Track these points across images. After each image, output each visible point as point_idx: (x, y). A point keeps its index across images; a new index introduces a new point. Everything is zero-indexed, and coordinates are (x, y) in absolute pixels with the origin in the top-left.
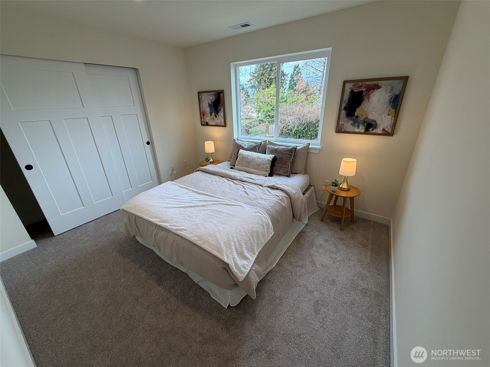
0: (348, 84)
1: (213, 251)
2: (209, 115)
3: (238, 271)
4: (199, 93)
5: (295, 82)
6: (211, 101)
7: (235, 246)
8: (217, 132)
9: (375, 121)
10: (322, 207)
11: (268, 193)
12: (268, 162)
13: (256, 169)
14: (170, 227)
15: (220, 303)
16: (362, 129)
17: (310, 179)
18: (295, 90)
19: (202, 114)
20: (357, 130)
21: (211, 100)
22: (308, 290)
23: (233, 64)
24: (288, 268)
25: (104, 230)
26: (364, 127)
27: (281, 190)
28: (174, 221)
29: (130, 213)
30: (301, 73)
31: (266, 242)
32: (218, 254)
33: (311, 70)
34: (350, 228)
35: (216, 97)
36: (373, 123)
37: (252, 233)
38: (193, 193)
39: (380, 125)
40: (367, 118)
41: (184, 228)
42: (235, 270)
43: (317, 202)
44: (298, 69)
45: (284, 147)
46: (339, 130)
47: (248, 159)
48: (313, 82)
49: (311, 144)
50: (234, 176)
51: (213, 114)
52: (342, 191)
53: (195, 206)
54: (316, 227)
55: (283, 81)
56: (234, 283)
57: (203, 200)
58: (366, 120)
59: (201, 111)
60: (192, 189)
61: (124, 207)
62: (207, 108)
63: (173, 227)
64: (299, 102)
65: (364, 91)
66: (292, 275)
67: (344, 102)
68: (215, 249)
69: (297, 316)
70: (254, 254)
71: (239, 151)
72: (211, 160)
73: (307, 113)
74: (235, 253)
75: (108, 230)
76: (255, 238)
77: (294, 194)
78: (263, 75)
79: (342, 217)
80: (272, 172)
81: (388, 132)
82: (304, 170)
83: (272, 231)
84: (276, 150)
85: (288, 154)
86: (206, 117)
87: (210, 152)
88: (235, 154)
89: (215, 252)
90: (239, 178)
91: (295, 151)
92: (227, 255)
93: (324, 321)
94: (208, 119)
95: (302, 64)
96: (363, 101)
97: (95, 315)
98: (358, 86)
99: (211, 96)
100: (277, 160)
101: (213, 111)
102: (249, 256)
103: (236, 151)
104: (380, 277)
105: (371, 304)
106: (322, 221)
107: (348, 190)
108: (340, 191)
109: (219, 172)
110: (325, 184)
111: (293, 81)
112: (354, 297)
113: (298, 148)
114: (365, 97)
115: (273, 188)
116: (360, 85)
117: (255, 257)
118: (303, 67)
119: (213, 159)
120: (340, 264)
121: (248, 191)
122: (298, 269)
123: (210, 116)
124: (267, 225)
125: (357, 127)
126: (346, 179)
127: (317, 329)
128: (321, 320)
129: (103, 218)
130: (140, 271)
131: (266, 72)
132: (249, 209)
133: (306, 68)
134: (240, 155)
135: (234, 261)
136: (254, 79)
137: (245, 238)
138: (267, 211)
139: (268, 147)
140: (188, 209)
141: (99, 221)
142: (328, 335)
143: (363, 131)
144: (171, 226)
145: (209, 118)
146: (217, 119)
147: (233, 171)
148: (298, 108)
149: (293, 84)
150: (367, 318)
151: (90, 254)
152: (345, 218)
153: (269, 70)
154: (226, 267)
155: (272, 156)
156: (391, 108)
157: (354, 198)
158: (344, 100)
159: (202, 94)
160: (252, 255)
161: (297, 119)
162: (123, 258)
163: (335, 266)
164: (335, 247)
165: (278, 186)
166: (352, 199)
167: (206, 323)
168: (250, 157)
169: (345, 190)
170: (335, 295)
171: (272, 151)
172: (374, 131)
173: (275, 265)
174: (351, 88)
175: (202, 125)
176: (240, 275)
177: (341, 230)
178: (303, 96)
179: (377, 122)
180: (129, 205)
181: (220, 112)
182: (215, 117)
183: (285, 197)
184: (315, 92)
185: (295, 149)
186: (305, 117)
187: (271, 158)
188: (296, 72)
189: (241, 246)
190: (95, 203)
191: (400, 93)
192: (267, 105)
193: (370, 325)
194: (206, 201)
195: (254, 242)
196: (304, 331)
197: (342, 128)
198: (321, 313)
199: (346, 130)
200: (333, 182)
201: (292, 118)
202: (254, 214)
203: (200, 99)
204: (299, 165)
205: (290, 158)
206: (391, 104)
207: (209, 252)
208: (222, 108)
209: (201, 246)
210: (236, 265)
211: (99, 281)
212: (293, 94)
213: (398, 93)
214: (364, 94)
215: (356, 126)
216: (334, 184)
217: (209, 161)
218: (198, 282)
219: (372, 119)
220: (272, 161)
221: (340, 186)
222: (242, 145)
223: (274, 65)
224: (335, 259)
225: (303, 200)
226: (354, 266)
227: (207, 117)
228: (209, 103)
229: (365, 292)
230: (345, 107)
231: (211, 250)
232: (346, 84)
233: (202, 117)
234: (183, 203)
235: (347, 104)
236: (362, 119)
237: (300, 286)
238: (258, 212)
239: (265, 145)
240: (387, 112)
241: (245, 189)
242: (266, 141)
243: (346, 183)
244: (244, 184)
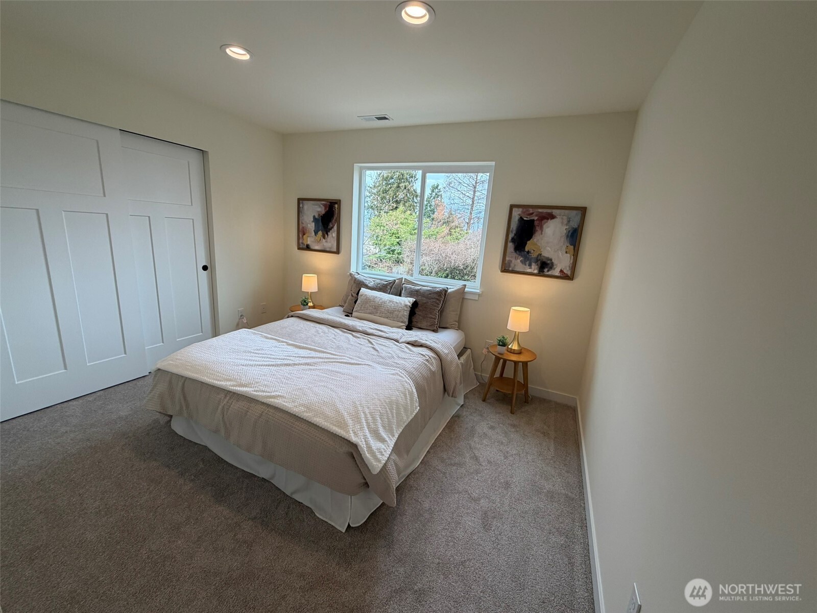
0: (516, 209)
1: (331, 427)
2: (314, 234)
3: (372, 458)
4: (299, 200)
5: (433, 207)
6: (317, 215)
7: (367, 420)
8: (323, 261)
9: (551, 260)
10: (483, 382)
11: (408, 351)
12: (406, 309)
13: (387, 318)
14: (254, 393)
15: (333, 524)
16: (534, 269)
17: (467, 338)
18: (433, 219)
19: (302, 232)
20: (529, 270)
21: (318, 212)
22: (471, 497)
23: (358, 166)
24: (440, 468)
25: (102, 414)
26: (537, 267)
27: (426, 347)
28: (260, 384)
29: (172, 374)
30: (441, 196)
31: (409, 420)
32: (339, 431)
33: (457, 194)
34: (523, 410)
35: (327, 209)
36: (549, 262)
37: (391, 403)
38: (289, 347)
39: (556, 265)
40: (541, 254)
41: (280, 394)
42: (367, 455)
43: (475, 374)
44: (437, 191)
45: (429, 288)
46: (506, 268)
47: (375, 302)
48: (458, 211)
49: (467, 287)
50: (352, 326)
51: (320, 233)
52: (512, 354)
53: (295, 364)
54: (476, 409)
55: (415, 204)
56: (364, 481)
57: (306, 356)
58: (539, 257)
59: (301, 227)
60: (286, 341)
61: (161, 365)
62: (310, 224)
63: (260, 394)
64: (438, 236)
65: (536, 220)
66: (446, 478)
67: (512, 232)
68: (335, 423)
69: (458, 536)
70: (393, 436)
71: (360, 289)
72: (311, 304)
73: (450, 254)
74: (366, 429)
75: (110, 414)
76: (395, 411)
77: (447, 354)
78: (386, 193)
79: (513, 393)
80: (411, 324)
81: (567, 274)
82: (457, 324)
83: (417, 405)
84: (417, 291)
85: (435, 298)
86: (308, 237)
87: (310, 291)
88: (352, 295)
89: (334, 428)
90: (360, 329)
91: (445, 294)
92: (355, 432)
93: (498, 540)
94: (309, 240)
95: (444, 184)
96: (535, 233)
97: (87, 561)
98: (528, 213)
99: (319, 205)
100: (419, 306)
101: (320, 228)
102: (386, 437)
103: (355, 290)
104: (569, 474)
105: (561, 511)
106: (484, 401)
107: (519, 353)
108: (509, 353)
109: (328, 320)
110: (487, 346)
111: (430, 206)
112: (537, 504)
113: (449, 291)
114: (538, 228)
115: (414, 344)
116: (531, 212)
117: (394, 440)
118: (444, 188)
119: (313, 303)
120: (514, 459)
121: (377, 347)
122: (455, 468)
123: (314, 236)
124: (411, 394)
125: (529, 266)
126: (516, 336)
127: (488, 551)
128: (494, 539)
129: (98, 394)
130: (181, 481)
131: (390, 188)
132: (382, 370)
133: (449, 191)
134: (362, 295)
135: (365, 441)
136: (372, 196)
137: (380, 409)
138: (410, 374)
139: (406, 287)
140: (283, 368)
141: (90, 398)
142: (506, 559)
143: (536, 272)
144: (256, 391)
145: (313, 239)
146: (326, 242)
147: (350, 320)
148: (437, 245)
149: (431, 211)
150: (557, 531)
151: (74, 455)
152: (517, 394)
153: (395, 186)
154: (352, 451)
155: (412, 300)
156: (568, 245)
157: (528, 363)
158: (511, 229)
159: (305, 202)
160: (391, 436)
161: (435, 260)
162: (145, 461)
163: (508, 462)
164: (506, 436)
165: (424, 342)
166: (525, 364)
167: (311, 557)
168: (377, 300)
169: (516, 352)
170: (510, 503)
171: (411, 293)
172: (550, 273)
173: (418, 464)
174: (519, 215)
175: (299, 249)
176: (375, 463)
177: (512, 412)
178: (445, 230)
179: (553, 261)
180: (173, 361)
181: (331, 231)
182: (322, 238)
183: (434, 358)
184: (462, 225)
185: (445, 291)
186: (447, 259)
187: (410, 303)
188: (434, 194)
189: (374, 419)
190: (88, 364)
191: (579, 226)
192: (390, 236)
193: (562, 540)
194: (312, 357)
195: (393, 417)
196: (470, 556)
197: (509, 266)
198: (493, 529)
199: (515, 270)
200: (500, 340)
201: (428, 258)
202: (391, 376)
203: (301, 209)
204: (451, 315)
205: (438, 304)
206: (568, 239)
207: (323, 429)
208: (336, 225)
209: (310, 421)
210: (369, 447)
211: (95, 501)
212: (430, 225)
213: (577, 227)
214: (536, 223)
215: (527, 265)
216: (501, 343)
217: (307, 305)
218: (292, 494)
219: (547, 256)
220: (411, 308)
221: (509, 347)
222: (365, 281)
223: (402, 181)
224: (507, 452)
225: (457, 364)
226: (533, 462)
227: (310, 237)
228: (314, 217)
229: (551, 495)
230: (513, 239)
231: (329, 425)
232: (514, 209)
233: (301, 236)
234: (273, 360)
235: (515, 235)
236: (534, 255)
237: (459, 493)
238: (397, 374)
239: (401, 284)
240: (564, 248)
241: (373, 344)
242: (402, 278)
243: (517, 343)
244: (370, 338)
